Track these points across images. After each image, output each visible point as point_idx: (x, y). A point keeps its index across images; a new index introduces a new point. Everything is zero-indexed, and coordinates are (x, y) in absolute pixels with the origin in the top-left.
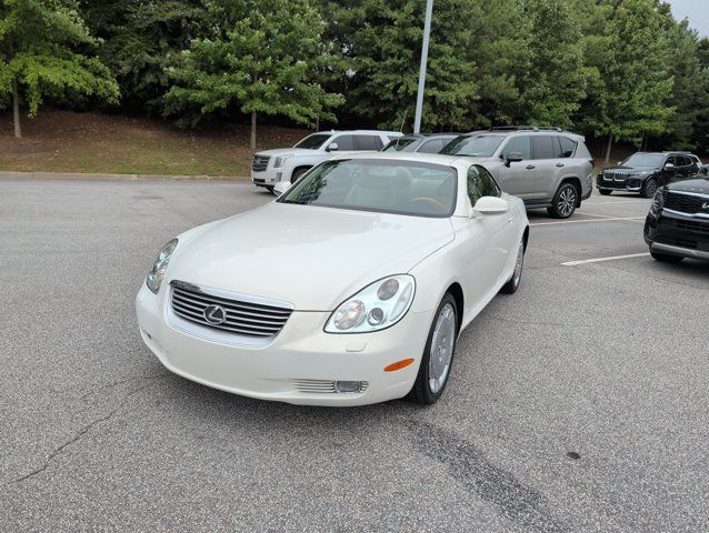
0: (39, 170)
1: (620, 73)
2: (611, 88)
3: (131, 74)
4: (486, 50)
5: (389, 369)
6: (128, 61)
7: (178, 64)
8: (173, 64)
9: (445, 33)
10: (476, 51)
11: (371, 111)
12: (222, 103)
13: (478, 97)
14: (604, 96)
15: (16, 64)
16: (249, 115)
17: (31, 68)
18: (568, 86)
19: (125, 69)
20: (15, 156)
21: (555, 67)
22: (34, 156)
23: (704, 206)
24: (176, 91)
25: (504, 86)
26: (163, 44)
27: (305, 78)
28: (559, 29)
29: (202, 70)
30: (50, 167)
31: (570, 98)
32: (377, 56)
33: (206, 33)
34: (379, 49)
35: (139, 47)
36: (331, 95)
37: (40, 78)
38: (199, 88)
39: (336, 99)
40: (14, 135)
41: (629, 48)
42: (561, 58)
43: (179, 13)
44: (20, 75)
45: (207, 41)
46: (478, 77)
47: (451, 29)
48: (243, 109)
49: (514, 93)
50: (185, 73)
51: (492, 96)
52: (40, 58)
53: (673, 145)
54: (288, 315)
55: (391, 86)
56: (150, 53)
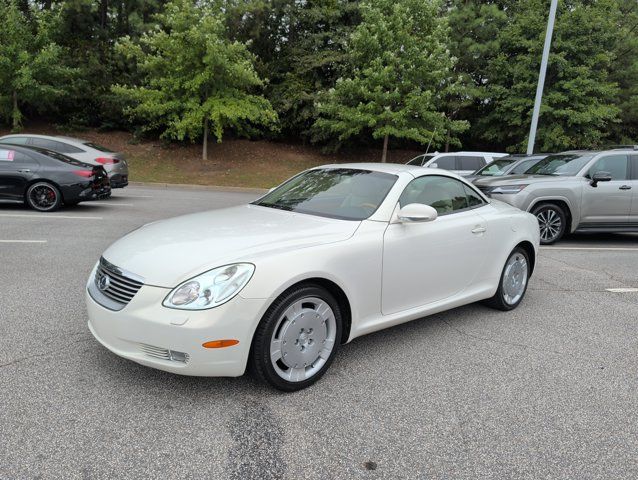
0: (212, 184)
3: (292, 109)
5: (206, 345)
6: (291, 99)
7: (326, 100)
8: (321, 100)
9: (582, 56)
11: (500, 136)
12: (356, 130)
13: (620, 121)
15: (206, 106)
16: (381, 140)
17: (215, 108)
19: (287, 106)
20: (200, 173)
22: (212, 173)
24: (321, 122)
26: (318, 84)
27: (432, 107)
29: (344, 104)
30: (221, 182)
32: (508, 84)
33: (350, 74)
34: (511, 76)
35: (299, 88)
36: (456, 122)
37: (221, 115)
38: (340, 120)
39: (463, 125)
40: (201, 158)
43: (332, 59)
44: (208, 113)
45: (349, 80)
47: (589, 53)
48: (375, 134)
50: (330, 108)
52: (223, 100)
54: (139, 287)
55: (520, 109)
56: (307, 92)
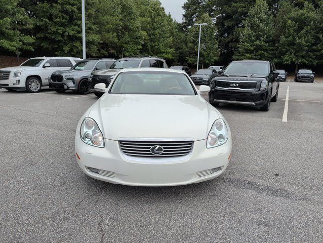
1: (153, 34)
2: (151, 40)
4: (102, 20)
10: (97, 20)
13: (102, 42)
14: (149, 43)
18: (137, 38)
21: (130, 30)
23: (231, 85)
25: (112, 37)
28: (130, 13)
31: (138, 43)
32: (50, 18)
41: (155, 24)
42: (133, 26)
46: (99, 32)
49: (116, 40)
51: (107, 42)
53: (173, 63)
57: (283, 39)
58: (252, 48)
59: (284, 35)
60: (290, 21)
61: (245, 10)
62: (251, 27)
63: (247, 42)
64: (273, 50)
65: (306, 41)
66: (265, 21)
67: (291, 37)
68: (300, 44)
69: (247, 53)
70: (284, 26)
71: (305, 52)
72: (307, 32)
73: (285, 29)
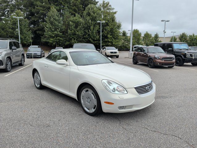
57: (69, 31)
58: (54, 35)
59: (69, 29)
60: (71, 22)
61: (45, 12)
62: (51, 23)
63: (49, 31)
64: (65, 37)
65: (81, 33)
66: (57, 20)
67: (73, 30)
68: (78, 35)
69: (51, 38)
70: (69, 25)
71: (81, 39)
72: (80, 29)
73: (69, 26)
